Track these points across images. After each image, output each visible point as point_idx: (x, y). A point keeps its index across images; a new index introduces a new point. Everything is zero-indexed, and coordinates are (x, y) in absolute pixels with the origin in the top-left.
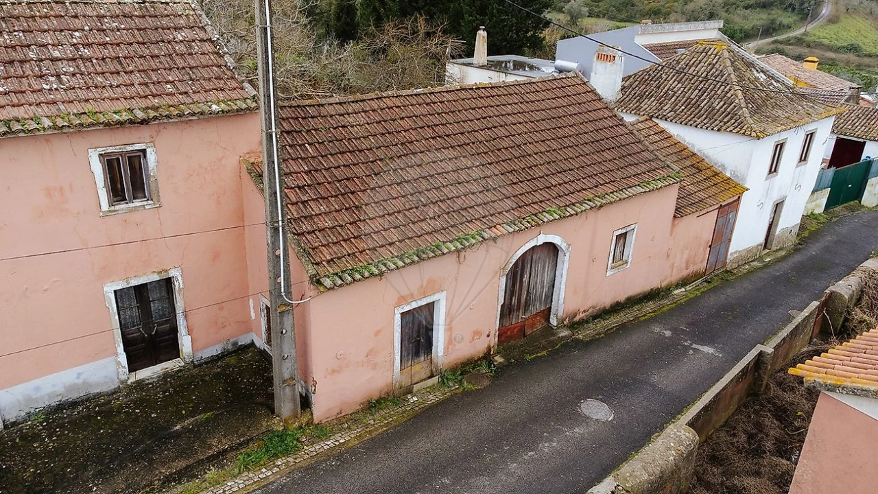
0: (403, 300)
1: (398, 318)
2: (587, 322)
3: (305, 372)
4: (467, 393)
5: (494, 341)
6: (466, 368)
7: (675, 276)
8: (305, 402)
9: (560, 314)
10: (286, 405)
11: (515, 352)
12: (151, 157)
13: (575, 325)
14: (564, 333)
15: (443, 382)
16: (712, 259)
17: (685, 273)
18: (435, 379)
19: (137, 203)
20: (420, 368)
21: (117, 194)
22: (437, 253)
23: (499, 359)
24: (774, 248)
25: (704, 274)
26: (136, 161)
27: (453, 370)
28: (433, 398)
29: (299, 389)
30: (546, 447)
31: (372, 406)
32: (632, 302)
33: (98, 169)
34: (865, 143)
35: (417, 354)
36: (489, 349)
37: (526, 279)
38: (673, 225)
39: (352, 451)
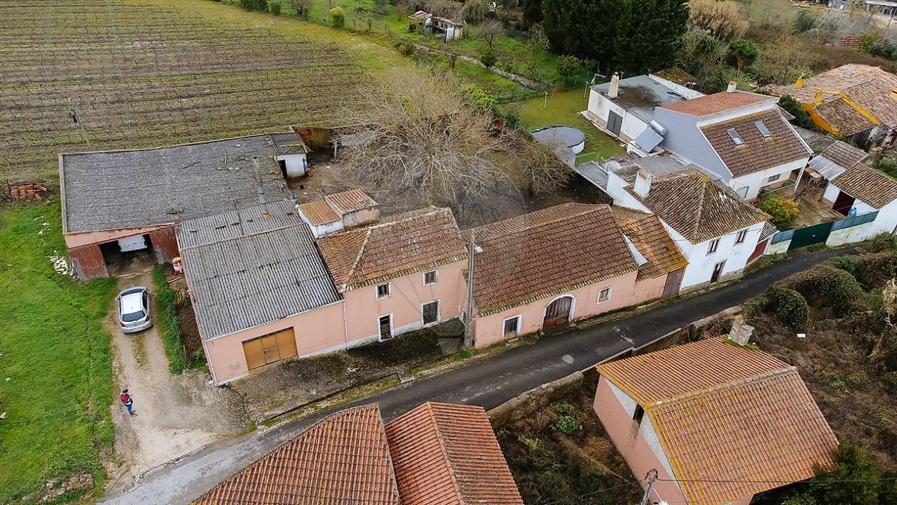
0: (506, 317)
1: (504, 322)
2: (586, 320)
3: (474, 335)
4: (526, 345)
5: (541, 327)
6: (529, 336)
7: (640, 301)
8: (473, 343)
9: (572, 318)
10: (467, 342)
11: (550, 331)
12: (437, 272)
13: (579, 322)
14: (574, 325)
15: (520, 340)
16: (667, 292)
17: (647, 299)
18: (516, 339)
19: (432, 283)
20: (512, 335)
21: (427, 281)
22: (518, 304)
23: (542, 333)
24: (720, 281)
25: (661, 299)
26: (433, 274)
27: (524, 336)
28: (515, 345)
29: (472, 338)
30: (544, 369)
31: (494, 346)
32: (611, 312)
33: (424, 277)
34: (855, 199)
35: (511, 330)
36: (539, 330)
37: (556, 307)
38: (636, 284)
39: (485, 360)
